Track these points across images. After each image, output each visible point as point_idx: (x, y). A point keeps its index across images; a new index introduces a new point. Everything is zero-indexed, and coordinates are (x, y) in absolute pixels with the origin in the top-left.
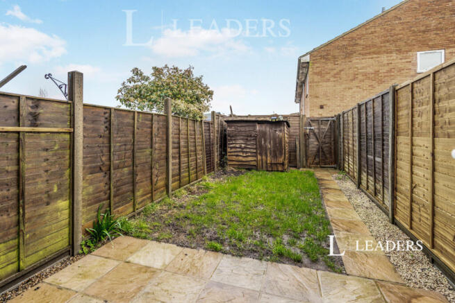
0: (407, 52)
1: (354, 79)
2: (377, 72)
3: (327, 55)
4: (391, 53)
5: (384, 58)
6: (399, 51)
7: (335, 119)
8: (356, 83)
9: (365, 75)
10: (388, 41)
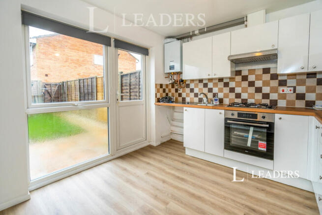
0: (91, 53)
1: (66, 62)
2: (78, 60)
3: (49, 43)
4: (84, 52)
5: (81, 54)
6: (87, 52)
7: (61, 84)
8: (67, 64)
9: (72, 60)
10: (82, 45)
